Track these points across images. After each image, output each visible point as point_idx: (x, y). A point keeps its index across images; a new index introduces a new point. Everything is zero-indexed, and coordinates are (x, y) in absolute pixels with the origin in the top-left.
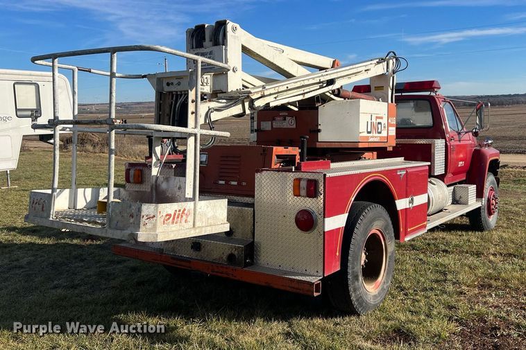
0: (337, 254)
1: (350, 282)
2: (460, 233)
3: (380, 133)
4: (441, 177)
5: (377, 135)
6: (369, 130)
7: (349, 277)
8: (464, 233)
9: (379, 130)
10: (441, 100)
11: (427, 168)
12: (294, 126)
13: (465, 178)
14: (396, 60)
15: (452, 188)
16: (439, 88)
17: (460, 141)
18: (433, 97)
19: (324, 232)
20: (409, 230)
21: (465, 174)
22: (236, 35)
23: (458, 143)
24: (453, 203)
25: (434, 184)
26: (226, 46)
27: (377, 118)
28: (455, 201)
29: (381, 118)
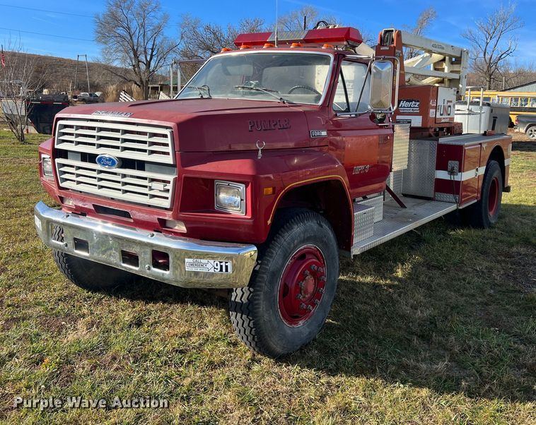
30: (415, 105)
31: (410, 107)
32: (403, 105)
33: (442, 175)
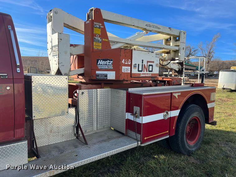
30: (110, 63)
31: (106, 65)
32: (101, 63)
33: (129, 116)
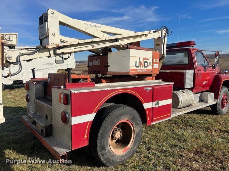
0: (86, 136)
1: (99, 151)
2: (205, 115)
3: (147, 67)
4: (191, 89)
5: (144, 68)
6: (137, 65)
7: (98, 148)
8: (207, 116)
9: (146, 66)
10: (194, 50)
11: (172, 85)
12: (100, 64)
13: (208, 89)
14: (167, 30)
15: (200, 94)
16: (195, 45)
17: (205, 71)
18: (189, 49)
19: (71, 125)
20: (155, 119)
21: (209, 87)
22: (55, 16)
23: (204, 72)
24: (199, 102)
25: (184, 93)
26: (47, 21)
27: (143, 59)
28: (201, 101)
29: (148, 59)
